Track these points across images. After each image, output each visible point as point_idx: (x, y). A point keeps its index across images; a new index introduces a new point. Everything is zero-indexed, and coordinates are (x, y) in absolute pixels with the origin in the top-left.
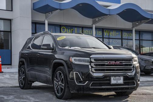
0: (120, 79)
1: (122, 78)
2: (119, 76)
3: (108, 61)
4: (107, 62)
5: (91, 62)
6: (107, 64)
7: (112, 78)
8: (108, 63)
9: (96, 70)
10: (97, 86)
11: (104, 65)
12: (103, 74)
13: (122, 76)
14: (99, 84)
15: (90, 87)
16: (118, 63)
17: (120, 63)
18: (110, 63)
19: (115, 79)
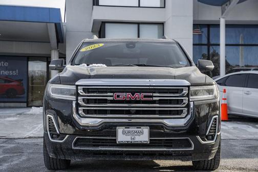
0: (142, 133)
1: (146, 131)
2: (139, 125)
3: (114, 92)
4: (112, 94)
5: (77, 95)
6: (111, 98)
7: (120, 130)
8: (113, 96)
9: (85, 111)
10: (88, 146)
11: (105, 101)
13: (147, 126)
14: (93, 142)
15: (73, 148)
17: (145, 96)
18: (118, 96)
19: (129, 132)
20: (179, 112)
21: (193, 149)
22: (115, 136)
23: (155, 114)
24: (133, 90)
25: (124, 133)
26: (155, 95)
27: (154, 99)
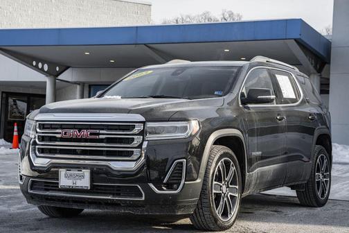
1: (87, 173)
4: (60, 131)
6: (60, 136)
7: (62, 172)
9: (39, 150)
12: (49, 160)
15: (29, 191)
16: (85, 133)
17: (91, 134)
18: (65, 133)
19: (71, 175)
20: (130, 154)
21: (143, 199)
22: (58, 179)
23: (102, 155)
24: (79, 127)
25: (66, 176)
26: (102, 132)
27: (101, 137)
